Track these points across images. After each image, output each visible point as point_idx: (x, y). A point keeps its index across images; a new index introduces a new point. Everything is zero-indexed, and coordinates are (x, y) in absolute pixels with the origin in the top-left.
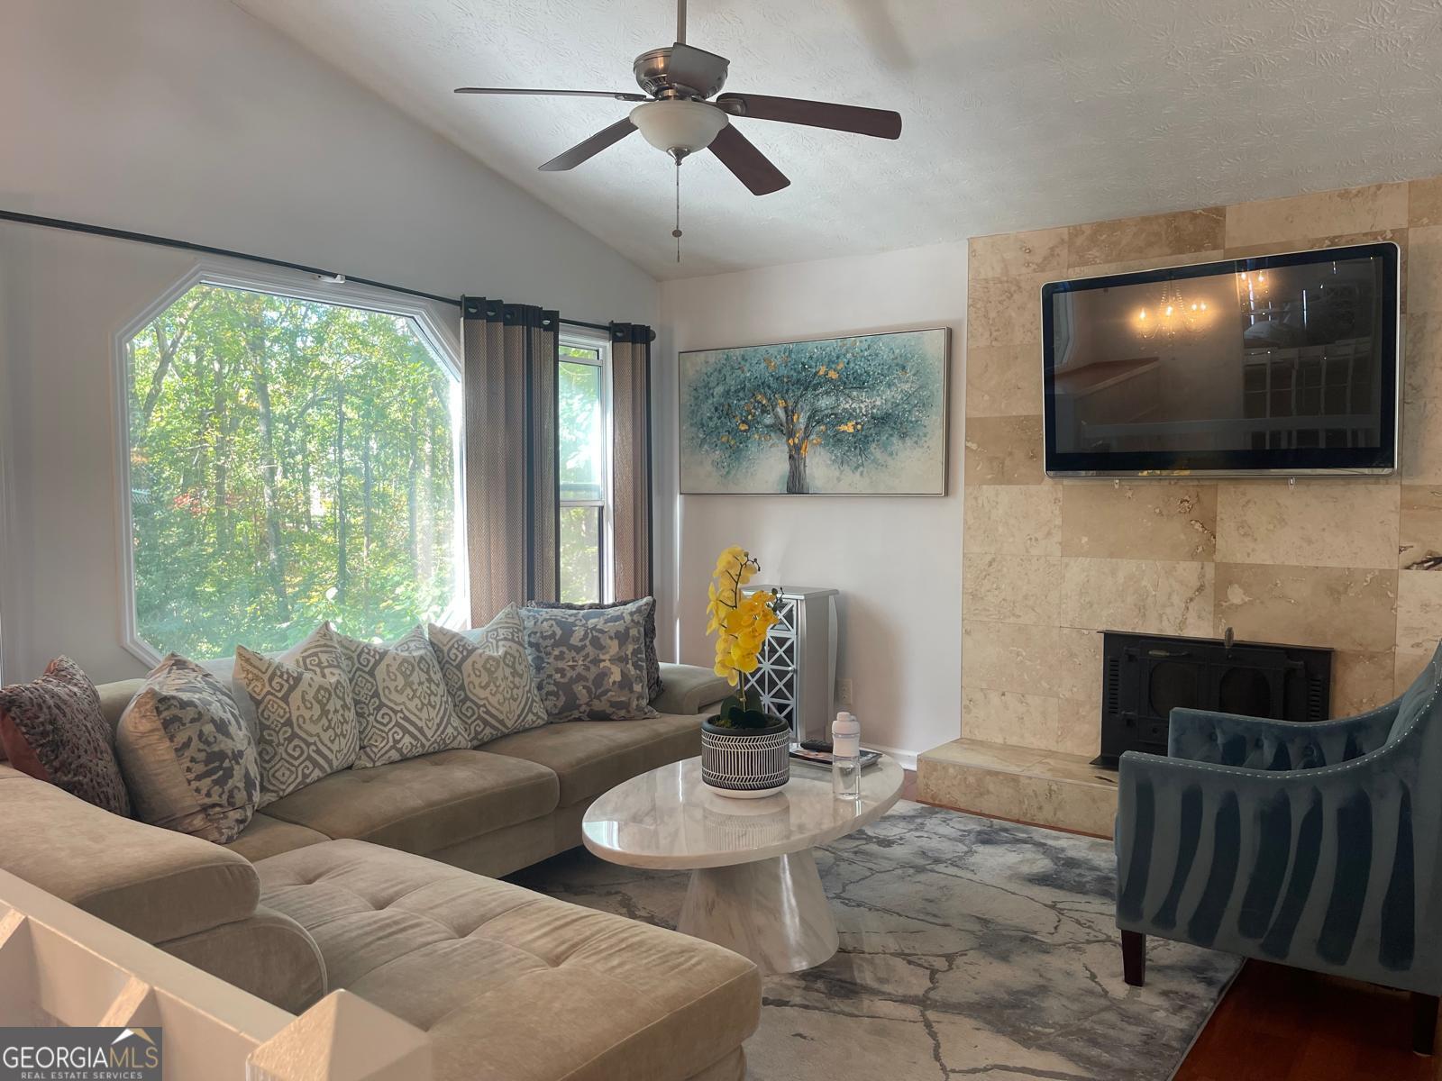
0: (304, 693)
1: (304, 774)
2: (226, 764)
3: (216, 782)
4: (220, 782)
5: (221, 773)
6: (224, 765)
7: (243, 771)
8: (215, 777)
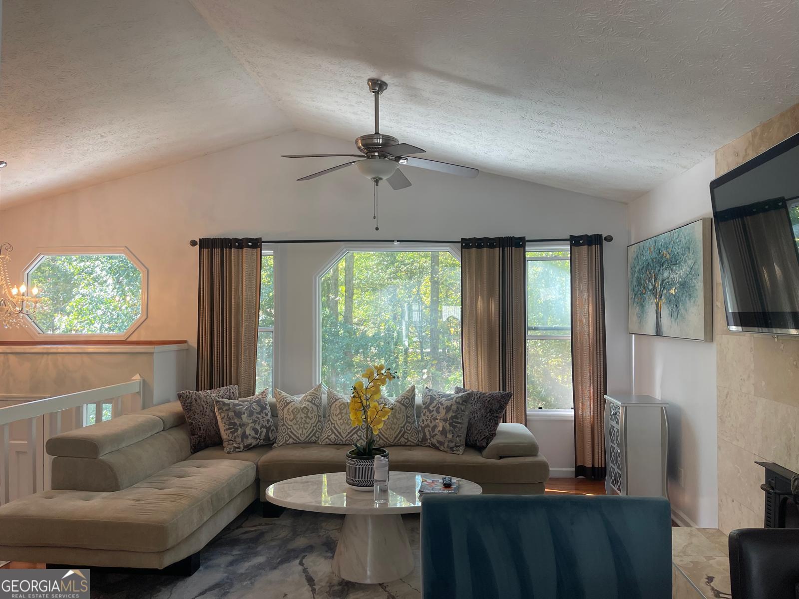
0: (289, 409)
1: (286, 440)
2: (236, 427)
3: (231, 432)
4: (233, 433)
5: (233, 430)
6: (235, 427)
7: (243, 431)
8: (231, 431)
